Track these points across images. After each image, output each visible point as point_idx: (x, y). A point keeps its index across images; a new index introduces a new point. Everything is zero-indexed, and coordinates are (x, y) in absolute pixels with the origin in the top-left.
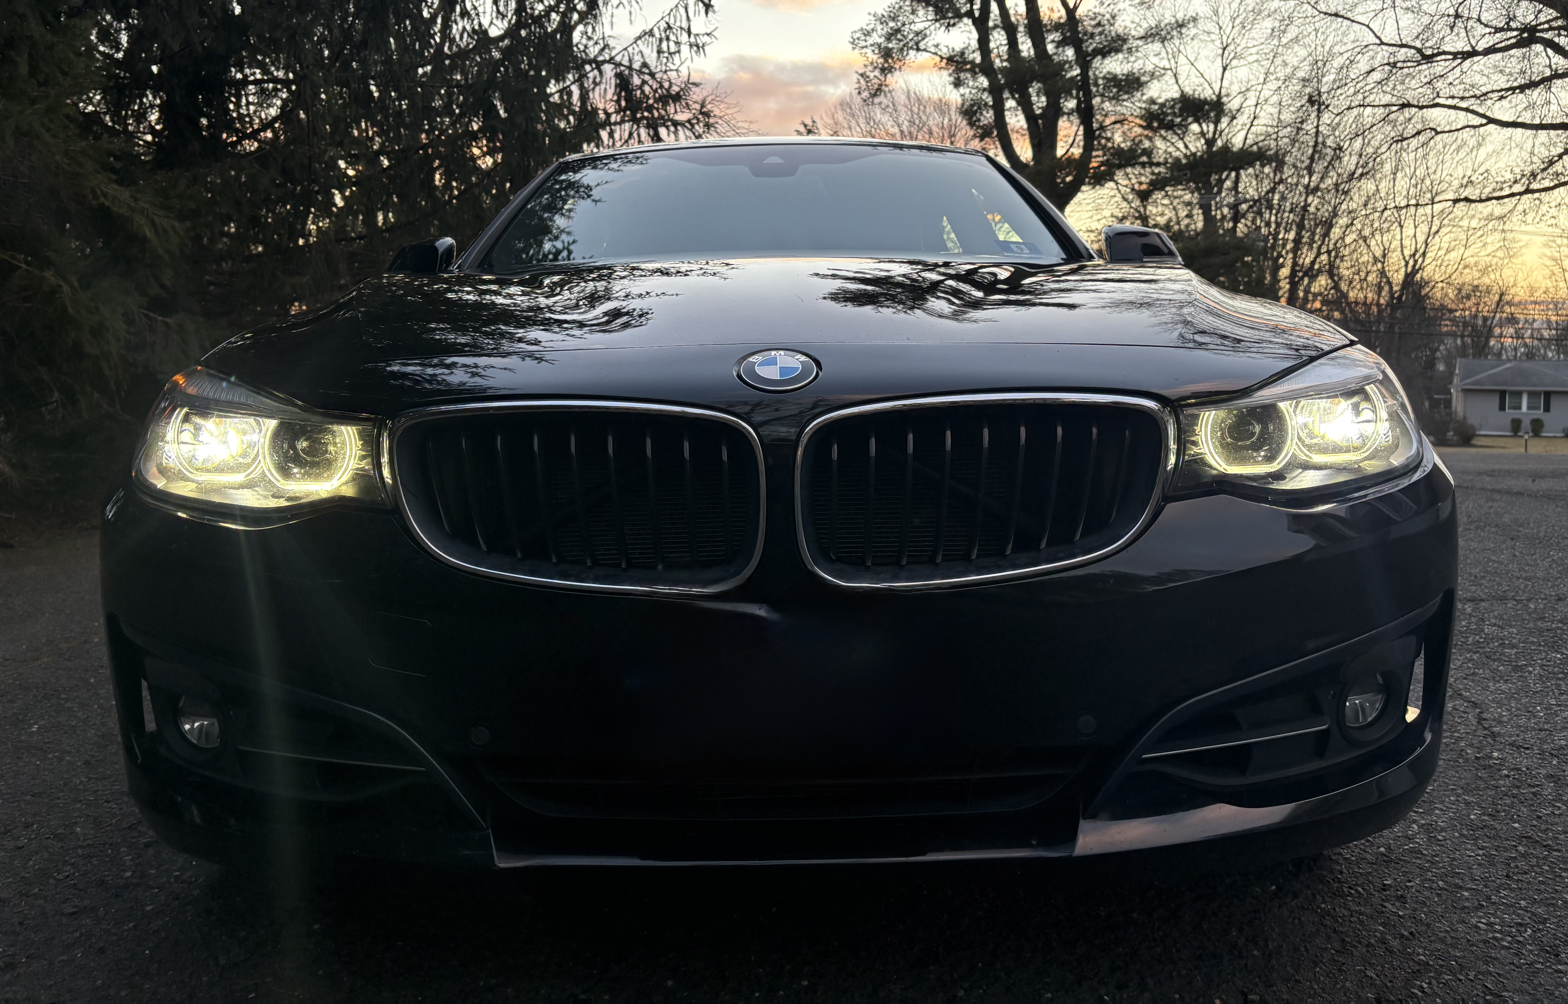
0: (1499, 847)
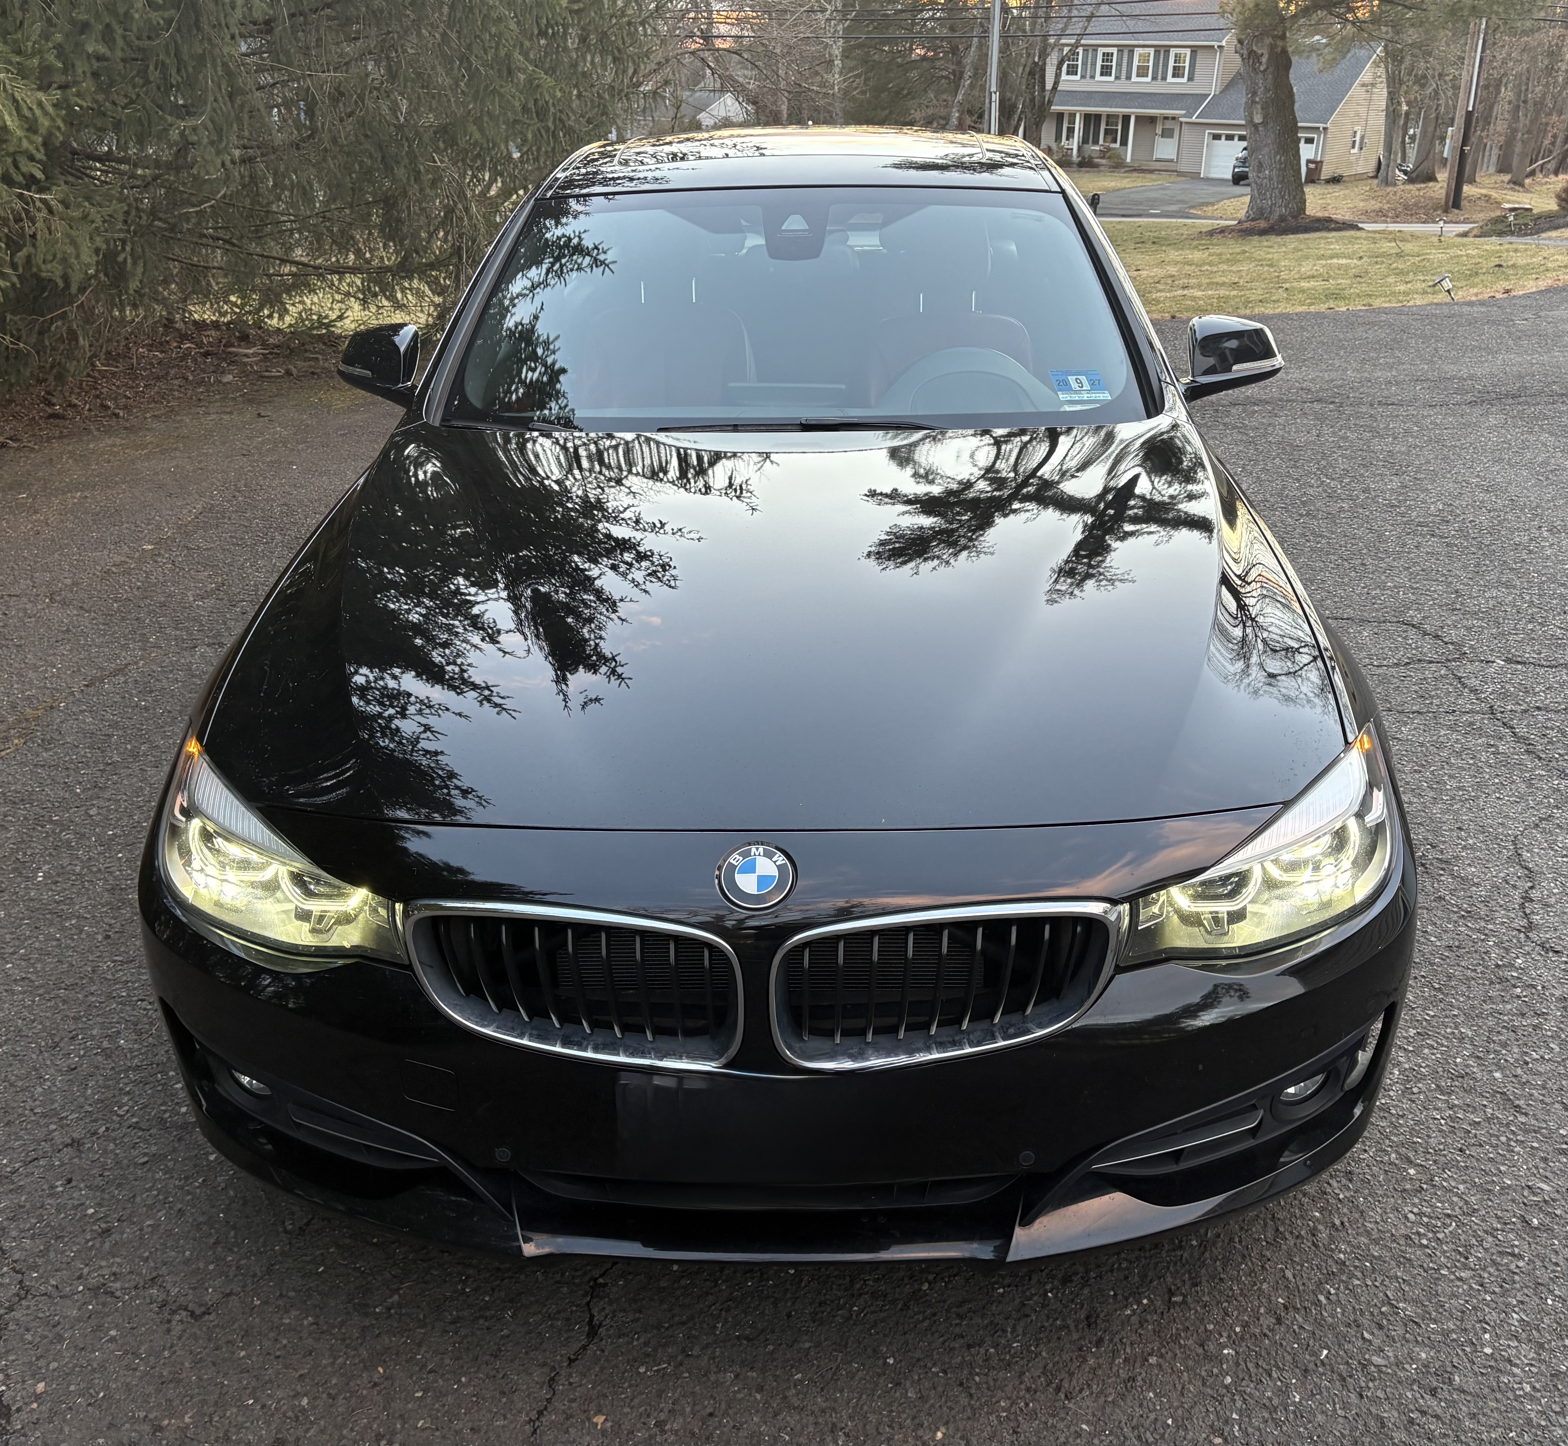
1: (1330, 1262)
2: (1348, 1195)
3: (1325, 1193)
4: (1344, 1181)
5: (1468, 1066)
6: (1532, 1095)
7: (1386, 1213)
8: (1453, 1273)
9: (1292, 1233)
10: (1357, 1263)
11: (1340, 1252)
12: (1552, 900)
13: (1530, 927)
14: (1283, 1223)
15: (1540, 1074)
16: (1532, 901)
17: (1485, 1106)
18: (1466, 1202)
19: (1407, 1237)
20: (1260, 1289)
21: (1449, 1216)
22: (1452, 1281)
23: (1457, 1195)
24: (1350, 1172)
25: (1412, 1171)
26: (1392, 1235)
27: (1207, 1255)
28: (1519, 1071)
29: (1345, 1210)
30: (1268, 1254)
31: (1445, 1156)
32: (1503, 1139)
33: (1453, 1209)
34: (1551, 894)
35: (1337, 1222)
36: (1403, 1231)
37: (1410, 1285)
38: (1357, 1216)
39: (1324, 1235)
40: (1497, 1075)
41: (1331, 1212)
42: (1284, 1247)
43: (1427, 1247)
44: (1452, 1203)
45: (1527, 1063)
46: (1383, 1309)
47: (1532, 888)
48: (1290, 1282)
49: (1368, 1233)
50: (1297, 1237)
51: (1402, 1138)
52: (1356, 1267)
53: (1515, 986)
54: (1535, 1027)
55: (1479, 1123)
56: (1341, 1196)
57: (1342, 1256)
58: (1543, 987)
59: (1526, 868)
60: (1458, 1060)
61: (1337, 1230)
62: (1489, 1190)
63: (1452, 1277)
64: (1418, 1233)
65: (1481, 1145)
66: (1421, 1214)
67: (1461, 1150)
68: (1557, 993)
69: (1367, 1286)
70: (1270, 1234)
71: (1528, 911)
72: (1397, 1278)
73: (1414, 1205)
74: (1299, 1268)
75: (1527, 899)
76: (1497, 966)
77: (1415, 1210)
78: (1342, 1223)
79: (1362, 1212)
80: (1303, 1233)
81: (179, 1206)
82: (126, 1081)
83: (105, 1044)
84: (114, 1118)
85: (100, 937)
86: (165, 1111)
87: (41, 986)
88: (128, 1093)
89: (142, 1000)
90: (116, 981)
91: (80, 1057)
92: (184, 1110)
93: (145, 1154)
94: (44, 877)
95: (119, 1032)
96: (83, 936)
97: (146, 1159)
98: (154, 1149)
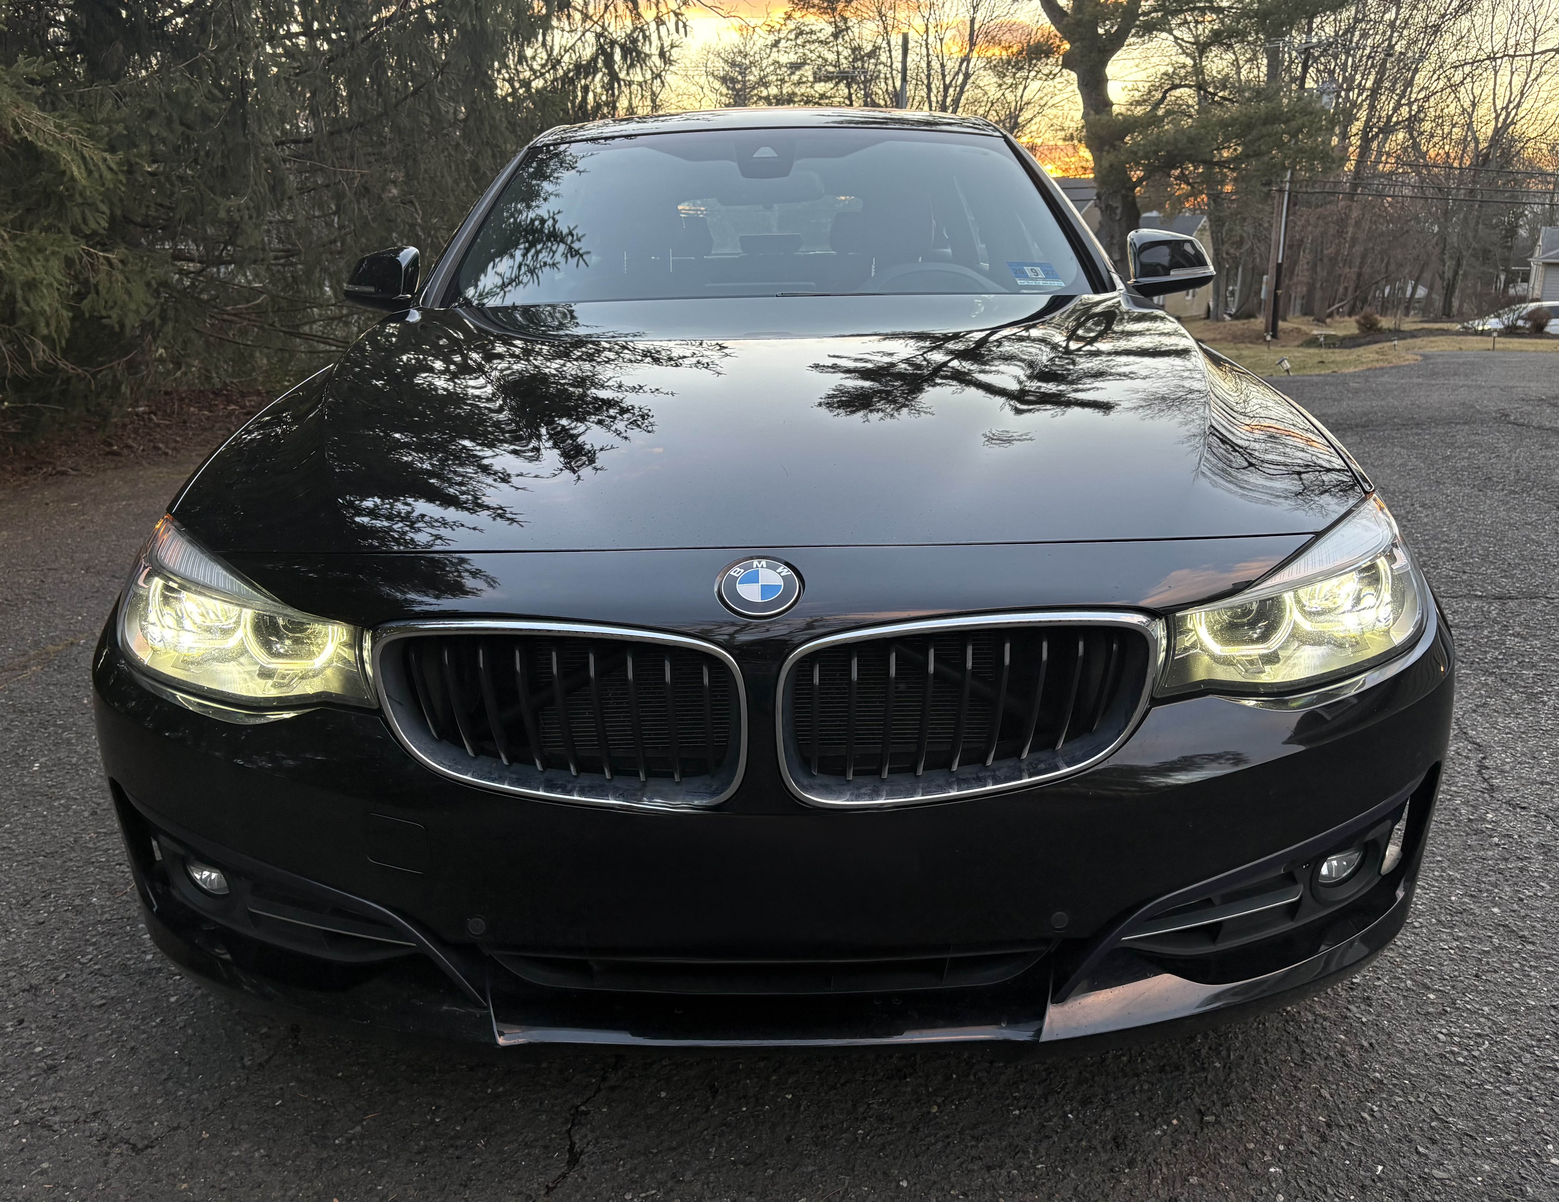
0: (1474, 937)
1: (1366, 1081)
2: (1370, 1018)
3: (1346, 1017)
4: (1363, 1007)
5: (1464, 903)
6: (1534, 927)
7: (1414, 1035)
8: (1498, 1088)
9: (1319, 1054)
10: (1395, 1081)
11: (1374, 1071)
12: (1507, 768)
13: (1492, 789)
14: (1308, 1046)
15: (1537, 909)
16: (1487, 768)
17: (1490, 937)
18: (1495, 1023)
19: (1441, 1056)
20: (1297, 1108)
21: (1479, 1035)
22: (1498, 1095)
23: (1483, 1016)
24: (1368, 998)
25: (1432, 996)
26: (1426, 1054)
27: (1233, 1076)
28: (1516, 907)
29: (1371, 1033)
30: (1298, 1074)
31: (1462, 982)
32: (1517, 965)
33: (1483, 1029)
34: (1504, 763)
35: (1366, 1044)
36: (1436, 1050)
37: (1455, 1100)
38: (1385, 1038)
39: (1353, 1056)
40: (1496, 910)
41: (1356, 1035)
42: (1313, 1067)
43: (1464, 1064)
44: (1479, 1024)
45: (1521, 900)
46: (1433, 1124)
47: (1484, 758)
48: (1328, 1101)
49: (1400, 1054)
50: (1326, 1058)
51: (1413, 966)
52: (1395, 1085)
53: (1491, 836)
54: (1521, 869)
55: (1488, 952)
56: (1364, 1020)
57: (1377, 1075)
58: (1520, 836)
59: (1474, 743)
60: (1453, 898)
61: (1367, 1051)
62: (1515, 1011)
63: (1498, 1091)
64: (1452, 1052)
65: (1495, 972)
66: (1450, 1035)
67: (1477, 976)
68: (1535, 840)
69: (1410, 1102)
70: (1297, 1056)
71: (1486, 777)
72: (1440, 1094)
73: (1442, 1026)
74: (1334, 1087)
75: (1482, 767)
76: (1470, 820)
77: (1444, 1031)
78: (1371, 1045)
79: (1389, 1035)
80: (1331, 1054)
81: (133, 1044)
82: (94, 933)
83: (77, 902)
84: (77, 965)
85: (86, 814)
86: (129, 959)
87: (22, 854)
88: (94, 944)
89: (120, 864)
90: (96, 850)
91: (50, 913)
92: (149, 957)
93: (103, 998)
94: (40, 767)
95: (92, 891)
96: (70, 813)
97: (103, 1001)
98: (113, 992)
